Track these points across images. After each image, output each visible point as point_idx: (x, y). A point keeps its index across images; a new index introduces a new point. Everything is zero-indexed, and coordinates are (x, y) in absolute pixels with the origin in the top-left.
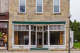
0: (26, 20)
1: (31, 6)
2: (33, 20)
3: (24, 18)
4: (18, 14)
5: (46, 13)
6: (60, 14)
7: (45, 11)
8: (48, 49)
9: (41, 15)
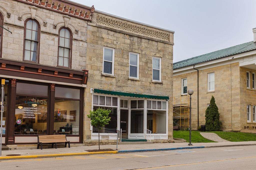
0: (114, 89)
1: (122, 65)
2: (125, 90)
3: (111, 84)
4: (102, 76)
5: (144, 79)
6: (161, 84)
7: (142, 76)
8: (145, 140)
9: (137, 83)
